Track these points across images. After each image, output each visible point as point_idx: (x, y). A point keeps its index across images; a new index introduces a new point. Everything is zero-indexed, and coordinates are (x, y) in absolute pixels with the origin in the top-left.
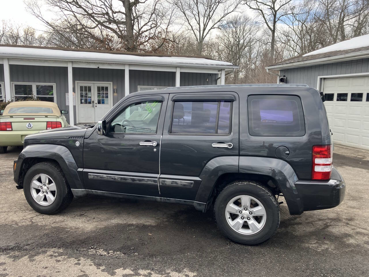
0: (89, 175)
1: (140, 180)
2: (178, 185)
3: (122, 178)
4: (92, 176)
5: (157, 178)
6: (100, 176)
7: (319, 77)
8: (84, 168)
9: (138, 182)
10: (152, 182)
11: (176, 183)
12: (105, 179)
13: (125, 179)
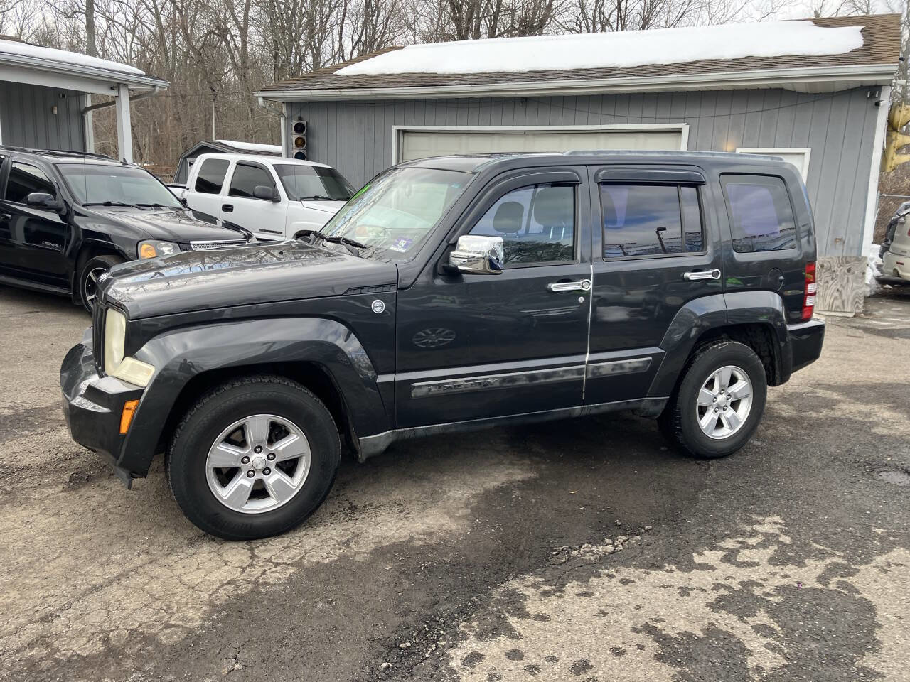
0: (415, 387)
1: (547, 376)
2: (625, 371)
3: (504, 380)
4: (426, 390)
5: (583, 363)
6: (448, 383)
7: (395, 128)
8: (395, 372)
9: (543, 381)
10: (573, 374)
11: (621, 367)
12: (462, 389)
13: (512, 380)
